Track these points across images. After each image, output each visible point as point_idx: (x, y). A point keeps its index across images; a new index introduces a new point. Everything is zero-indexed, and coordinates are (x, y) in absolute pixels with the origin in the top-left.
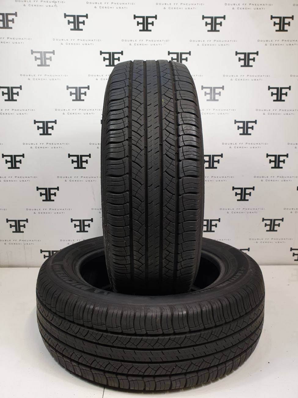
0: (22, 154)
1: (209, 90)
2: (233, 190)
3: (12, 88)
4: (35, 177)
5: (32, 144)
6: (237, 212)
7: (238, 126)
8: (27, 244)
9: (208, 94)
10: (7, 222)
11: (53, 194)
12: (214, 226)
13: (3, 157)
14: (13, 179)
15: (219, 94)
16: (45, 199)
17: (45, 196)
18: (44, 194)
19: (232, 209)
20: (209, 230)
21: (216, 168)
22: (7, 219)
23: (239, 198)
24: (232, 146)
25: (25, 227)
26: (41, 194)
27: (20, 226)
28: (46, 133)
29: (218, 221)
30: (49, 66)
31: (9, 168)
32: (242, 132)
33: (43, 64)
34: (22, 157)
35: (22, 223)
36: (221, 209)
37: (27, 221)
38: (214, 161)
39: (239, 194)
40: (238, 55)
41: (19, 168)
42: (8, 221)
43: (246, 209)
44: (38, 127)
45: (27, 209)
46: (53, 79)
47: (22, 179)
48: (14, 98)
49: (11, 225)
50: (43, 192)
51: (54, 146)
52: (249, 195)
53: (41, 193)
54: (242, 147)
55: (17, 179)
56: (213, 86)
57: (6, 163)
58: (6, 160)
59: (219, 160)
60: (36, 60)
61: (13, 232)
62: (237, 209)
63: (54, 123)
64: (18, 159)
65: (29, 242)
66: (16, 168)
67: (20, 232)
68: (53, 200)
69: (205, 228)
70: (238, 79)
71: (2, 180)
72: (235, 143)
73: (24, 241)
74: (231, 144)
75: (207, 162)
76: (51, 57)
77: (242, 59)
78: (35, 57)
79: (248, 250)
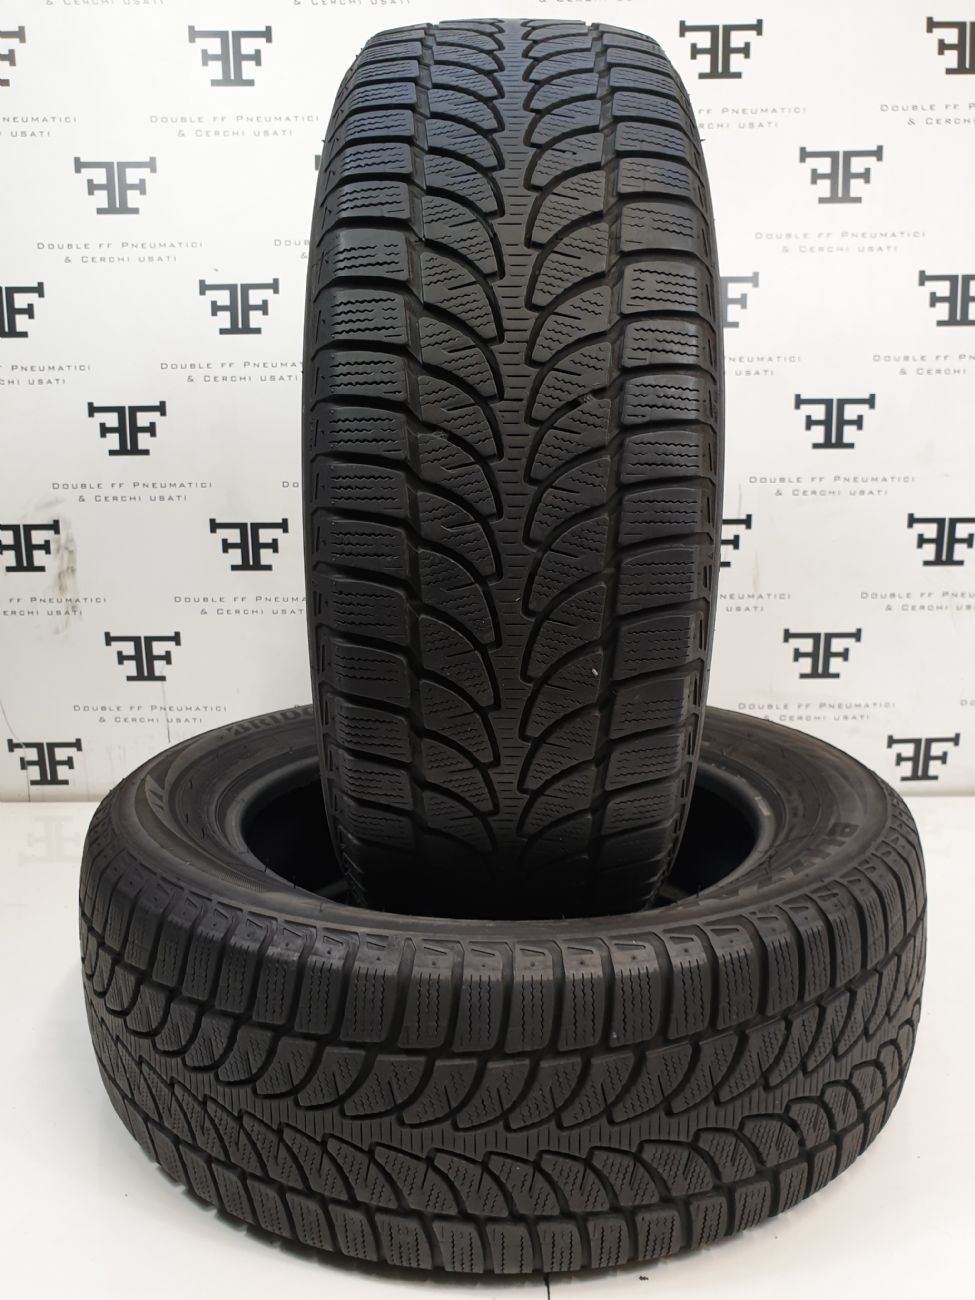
0: (158, 404)
1: (828, 161)
2: (910, 525)
3: (123, 166)
4: (203, 485)
5: (192, 366)
6: (922, 607)
7: (933, 295)
8: (178, 720)
10: (108, 642)
11: (266, 546)
12: (837, 655)
15: (866, 175)
16: (239, 562)
17: (238, 552)
18: (234, 546)
19: (904, 595)
20: (820, 670)
21: (851, 446)
22: (107, 634)
23: (931, 557)
24: (910, 366)
25: (169, 662)
26: (227, 546)
27: (152, 658)
28: (240, 326)
29: (853, 640)
30: (251, 83)
32: (945, 317)
33: (233, 77)
34: (158, 414)
35: (159, 648)
36: (864, 595)
37: (176, 638)
38: (842, 422)
39: (930, 541)
40: (935, 30)
41: (145, 453)
42: (109, 639)
43: (956, 596)
45: (177, 599)
46: (266, 133)
47: (158, 492)
48: (131, 204)
49: (120, 654)
50: (234, 536)
51: (269, 372)
52: (965, 546)
54: (947, 372)
55: (138, 491)
56: (841, 147)
57: (103, 435)
59: (860, 418)
60: (205, 63)
61: (130, 678)
62: (922, 595)
64: (143, 420)
65: (183, 715)
66: (135, 451)
67: (152, 677)
68: (269, 568)
69: (806, 665)
70: (938, 121)
71: (87, 493)
72: (918, 357)
73: (168, 709)
74: (906, 358)
75: (818, 423)
76: (258, 52)
77: (951, 47)
78: (204, 52)
79: (956, 740)
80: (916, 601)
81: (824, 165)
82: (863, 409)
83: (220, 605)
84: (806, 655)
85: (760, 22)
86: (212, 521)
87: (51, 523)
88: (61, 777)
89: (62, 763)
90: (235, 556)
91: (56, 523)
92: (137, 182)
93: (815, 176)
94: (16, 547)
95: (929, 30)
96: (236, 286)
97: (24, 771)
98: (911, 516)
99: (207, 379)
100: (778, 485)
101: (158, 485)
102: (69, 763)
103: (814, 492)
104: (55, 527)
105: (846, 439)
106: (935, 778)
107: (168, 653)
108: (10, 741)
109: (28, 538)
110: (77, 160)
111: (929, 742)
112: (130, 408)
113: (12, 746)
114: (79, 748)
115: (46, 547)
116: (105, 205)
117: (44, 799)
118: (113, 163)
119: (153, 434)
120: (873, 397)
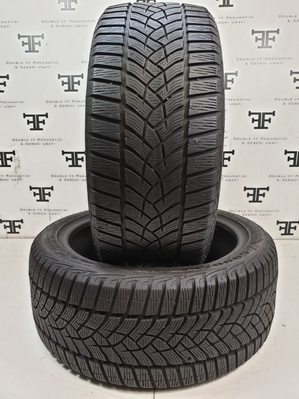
0: (45, 114)
1: (261, 34)
3: (33, 37)
4: (60, 140)
5: (56, 102)
6: (289, 180)
7: (295, 78)
8: (53, 214)
9: (260, 39)
10: (31, 190)
11: (80, 159)
12: (261, 195)
13: (24, 117)
14: (36, 141)
15: (273, 39)
16: (72, 165)
17: (71, 161)
18: (70, 159)
19: (283, 176)
21: (267, 128)
22: (30, 187)
23: (292, 164)
24: (287, 102)
25: (50, 196)
27: (44, 194)
29: (266, 190)
31: (31, 129)
33: (68, 8)
34: (45, 117)
35: (47, 191)
36: (270, 176)
37: (52, 188)
38: (264, 120)
39: (292, 159)
41: (42, 129)
42: (31, 188)
44: (63, 82)
46: (79, 26)
47: (46, 142)
49: (34, 193)
50: (70, 156)
51: (80, 104)
53: (67, 158)
54: (298, 104)
55: (40, 142)
56: (265, 30)
57: (28, 124)
58: (28, 121)
59: (270, 119)
60: (59, 3)
61: (38, 201)
62: (289, 176)
63: (81, 78)
65: (54, 212)
67: (45, 200)
69: (251, 198)
70: (297, 21)
71: (24, 142)
72: (289, 99)
73: (50, 210)
74: (285, 99)
75: (256, 120)
80: (287, 178)
82: (271, 116)
83: (65, 178)
84: (251, 195)
86: (63, 151)
87: (13, 151)
88: (16, 231)
89: (17, 227)
90: (70, 162)
92: (38, 42)
93: (257, 39)
94: (2, 159)
96: (70, 76)
97: (5, 229)
98: (286, 151)
99: (61, 106)
100: (243, 141)
102: (19, 227)
103: (254, 143)
104: (13, 153)
105: (265, 126)
106: (292, 234)
107: (49, 193)
109: (5, 156)
110: (19, 35)
111: (291, 223)
112: (36, 115)
113: (2, 221)
114: (22, 223)
115: (11, 159)
117: (12, 238)
119: (44, 124)
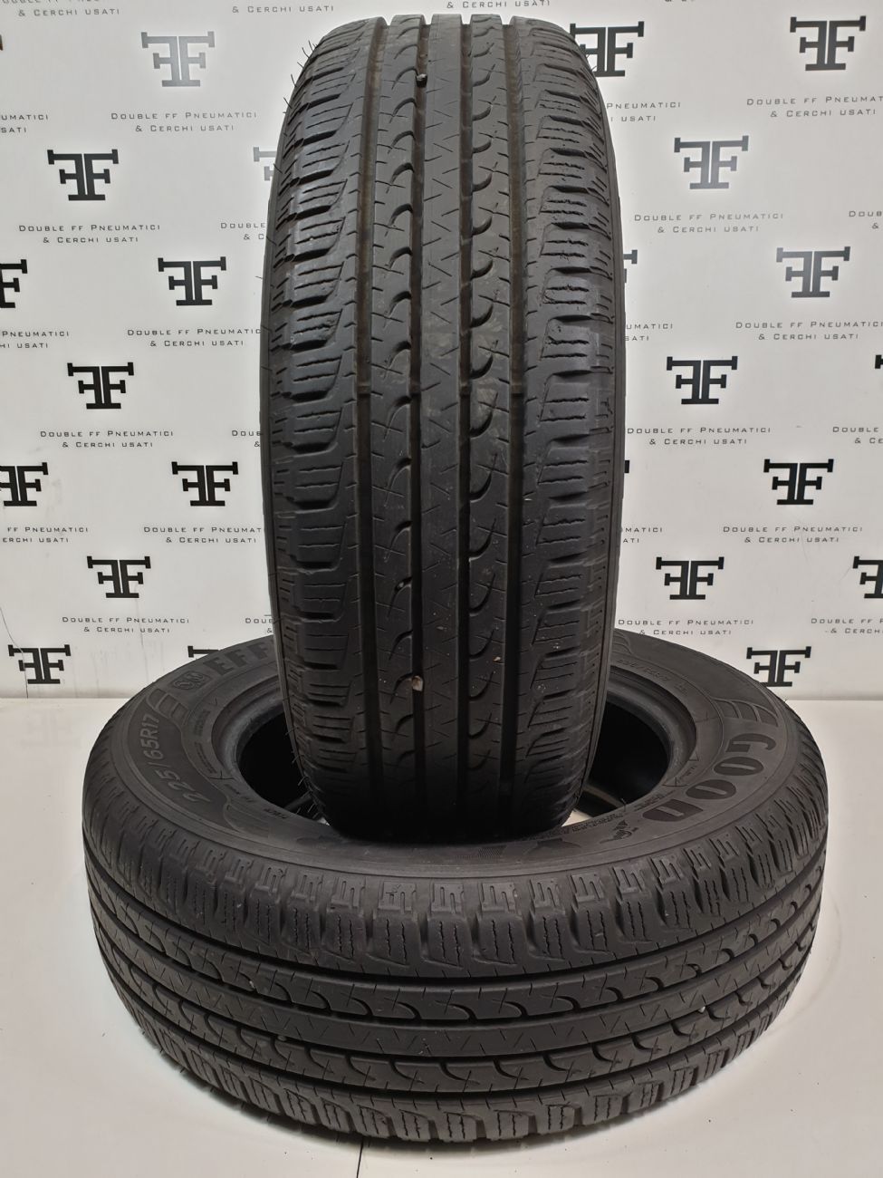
0: (127, 365)
2: (766, 470)
3: (90, 158)
4: (166, 434)
5: (155, 333)
6: (777, 540)
7: (789, 269)
8: (150, 630)
9: (695, 165)
11: (219, 485)
14: (104, 438)
15: (732, 163)
18: (193, 485)
19: (761, 529)
20: (688, 592)
21: (716, 401)
22: (89, 558)
24: (768, 333)
25: (141, 582)
26: (187, 485)
27: (127, 578)
29: (717, 567)
33: (181, 78)
34: (127, 373)
35: (132, 570)
36: (726, 529)
37: (146, 562)
38: (708, 381)
40: (798, 30)
42: (91, 562)
43: (806, 529)
44: (171, 279)
45: (146, 529)
46: (211, 128)
47: (129, 439)
48: (96, 193)
49: (100, 574)
50: (192, 477)
51: (219, 337)
52: (814, 487)
53: (185, 481)
54: (800, 337)
55: (112, 439)
56: (711, 139)
57: (81, 391)
58: (81, 383)
59: (724, 377)
60: (157, 66)
61: (109, 595)
62: (777, 529)
63: (219, 268)
64: (114, 378)
65: (154, 626)
66: (109, 405)
67: (127, 594)
68: (222, 503)
69: (675, 588)
70: (797, 114)
71: (71, 441)
72: (775, 325)
73: (141, 621)
74: (765, 325)
75: (687, 382)
76: (202, 55)
77: (812, 45)
78: (156, 55)
79: (807, 652)
80: (771, 534)
81: (696, 155)
82: (726, 370)
83: (183, 535)
84: (675, 579)
85: (641, 24)
86: (174, 464)
87: (41, 465)
88: (52, 678)
89: (54, 665)
90: (194, 494)
91: (45, 465)
92: (102, 172)
93: (688, 165)
94: (11, 485)
95: (793, 30)
96: (190, 263)
97: (23, 672)
98: (767, 462)
99: (167, 343)
100: (652, 435)
101: (128, 434)
102: (60, 665)
103: (683, 442)
104: (43, 468)
105: (711, 397)
106: (789, 684)
107: (140, 574)
108: (10, 647)
109: (22, 477)
110: (50, 152)
111: (784, 653)
112: (102, 367)
113: (12, 651)
114: (68, 654)
115: (37, 485)
116: (75, 192)
117: (40, 695)
118: (80, 155)
119: (123, 391)
120: (735, 359)
